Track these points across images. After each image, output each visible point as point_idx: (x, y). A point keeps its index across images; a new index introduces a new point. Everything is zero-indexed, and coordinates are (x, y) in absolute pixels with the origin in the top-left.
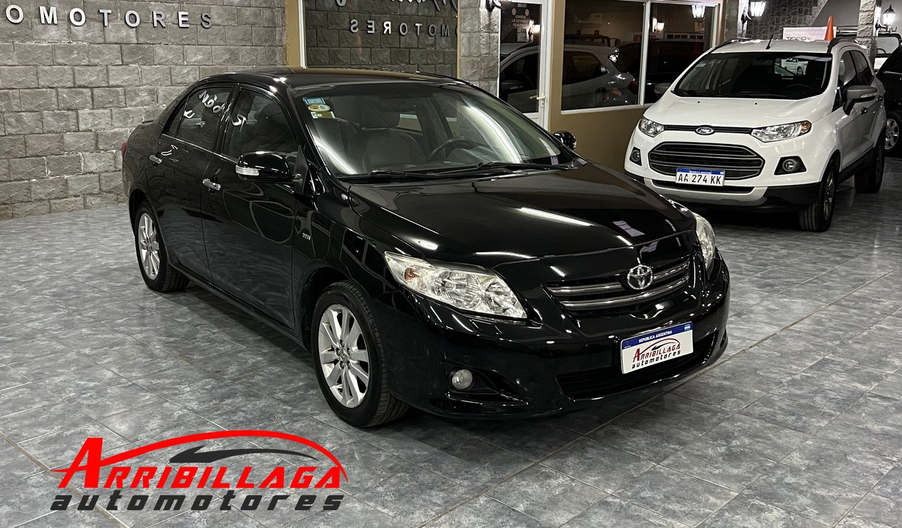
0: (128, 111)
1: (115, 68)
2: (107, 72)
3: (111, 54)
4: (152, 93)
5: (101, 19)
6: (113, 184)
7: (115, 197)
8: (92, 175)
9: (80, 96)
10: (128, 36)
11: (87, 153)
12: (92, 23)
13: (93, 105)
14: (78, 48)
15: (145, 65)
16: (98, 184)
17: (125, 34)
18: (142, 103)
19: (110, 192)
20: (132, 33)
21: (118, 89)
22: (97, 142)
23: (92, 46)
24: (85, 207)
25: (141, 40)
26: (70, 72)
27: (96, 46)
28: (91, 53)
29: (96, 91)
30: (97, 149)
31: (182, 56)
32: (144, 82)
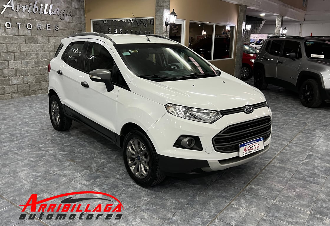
0: (27, 61)
1: (23, 45)
2: (20, 46)
3: (21, 40)
4: (37, 54)
5: (17, 26)
6: (22, 89)
7: (23, 94)
8: (14, 86)
9: (10, 55)
10: (28, 33)
11: (13, 77)
12: (14, 28)
13: (15, 59)
14: (9, 37)
15: (34, 44)
16: (17, 89)
17: (26, 32)
18: (33, 58)
19: (21, 92)
20: (29, 32)
21: (24, 53)
22: (16, 73)
23: (14, 36)
24: (12, 97)
25: (33, 34)
26: (6, 46)
27: (16, 36)
28: (13, 39)
29: (16, 54)
30: (16, 75)
31: (48, 41)
32: (34, 50)
